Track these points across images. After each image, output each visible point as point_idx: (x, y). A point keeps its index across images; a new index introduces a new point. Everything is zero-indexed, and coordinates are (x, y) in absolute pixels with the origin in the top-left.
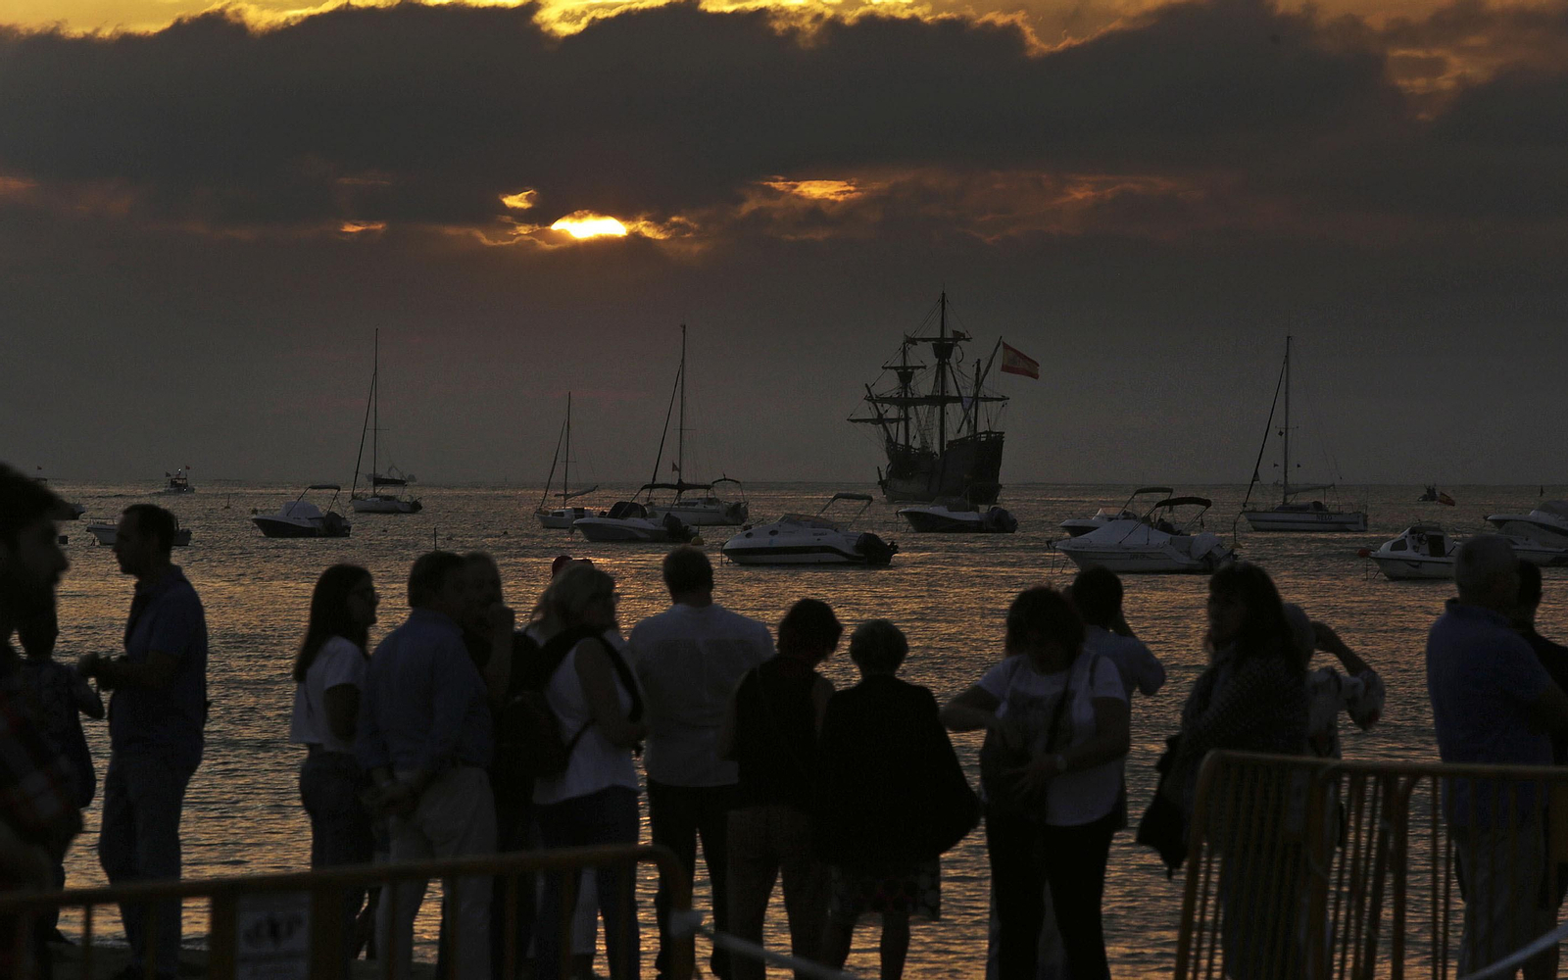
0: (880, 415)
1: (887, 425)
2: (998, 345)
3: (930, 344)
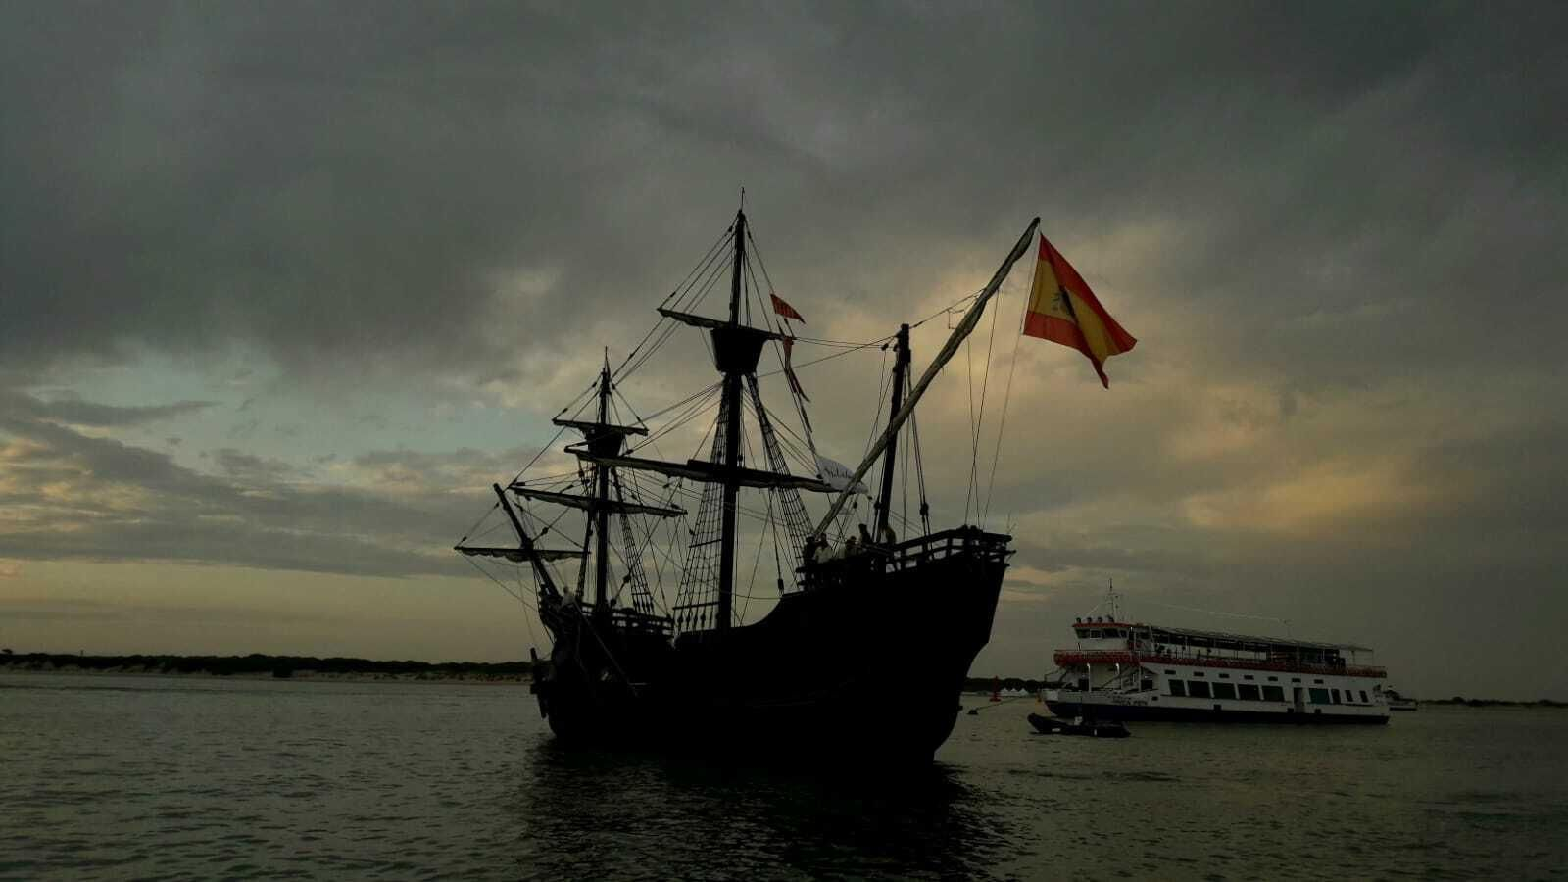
0: (527, 543)
1: (545, 563)
2: (1018, 252)
3: (707, 332)
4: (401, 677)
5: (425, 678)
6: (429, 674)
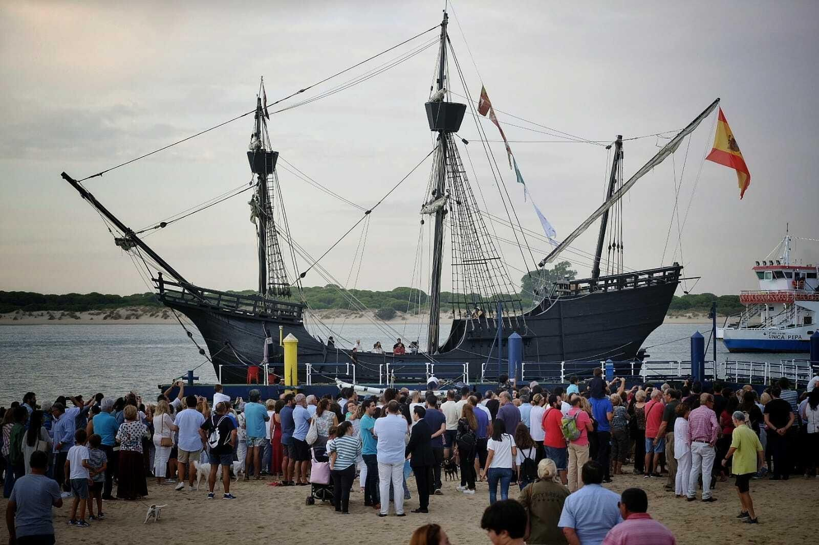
4: (85, 316)
5: (118, 317)
6: (122, 311)
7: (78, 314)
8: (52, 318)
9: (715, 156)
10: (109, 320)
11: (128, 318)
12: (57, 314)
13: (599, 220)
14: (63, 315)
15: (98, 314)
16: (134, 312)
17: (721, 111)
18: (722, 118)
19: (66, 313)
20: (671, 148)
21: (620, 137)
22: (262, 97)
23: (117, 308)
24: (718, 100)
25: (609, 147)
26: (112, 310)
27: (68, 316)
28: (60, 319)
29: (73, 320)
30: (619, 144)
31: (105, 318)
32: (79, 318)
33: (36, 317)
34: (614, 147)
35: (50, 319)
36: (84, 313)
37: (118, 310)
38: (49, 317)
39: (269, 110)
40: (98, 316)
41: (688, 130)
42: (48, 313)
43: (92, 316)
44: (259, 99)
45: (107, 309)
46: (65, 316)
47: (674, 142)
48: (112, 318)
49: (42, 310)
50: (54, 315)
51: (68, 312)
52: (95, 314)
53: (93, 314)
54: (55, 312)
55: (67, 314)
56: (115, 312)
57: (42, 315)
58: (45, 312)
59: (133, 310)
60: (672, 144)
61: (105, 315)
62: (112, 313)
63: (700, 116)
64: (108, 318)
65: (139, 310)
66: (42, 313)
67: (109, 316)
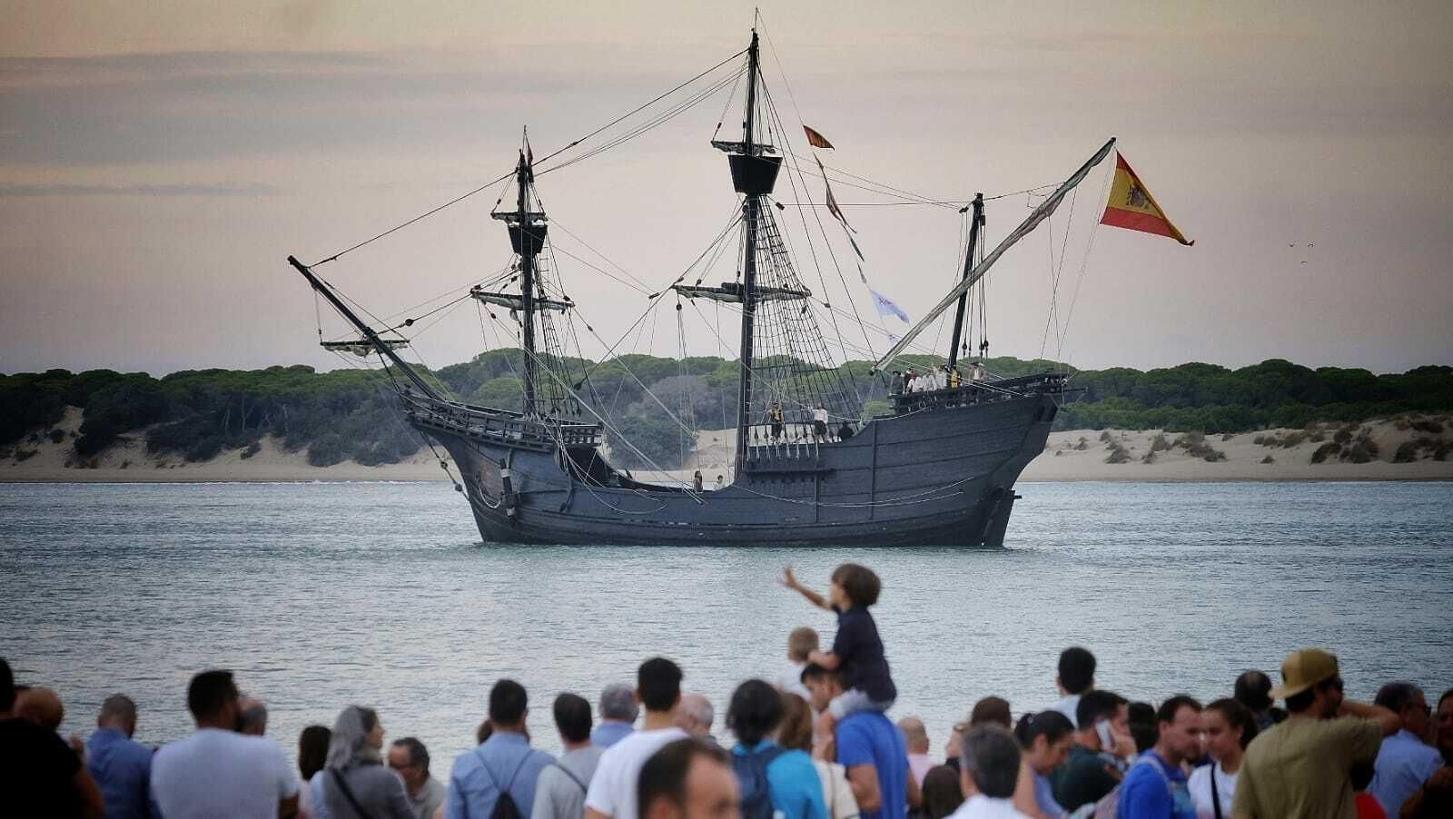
0: (368, 331)
7: (1215, 441)
8: (1118, 456)
9: (1113, 217)
10: (1332, 465)
11: (1404, 455)
12: (1139, 441)
13: (955, 306)
14: (1160, 445)
15: (1290, 442)
16: (1425, 434)
17: (1119, 155)
18: (1122, 164)
19: (1171, 437)
20: (1046, 210)
21: (980, 196)
22: (525, 154)
23: (1361, 421)
24: (1114, 139)
25: (965, 210)
26: (1344, 426)
27: (1178, 449)
28: (1149, 459)
29: (1198, 464)
30: (978, 204)
31: (1318, 457)
32: (1221, 456)
33: (1059, 453)
34: (972, 209)
35: (1112, 460)
36: (1238, 437)
37: (1366, 425)
38: (1109, 453)
39: (535, 170)
40: (1292, 451)
41: (1071, 183)
42: (1104, 437)
43: (1267, 451)
44: (522, 156)
45: (1324, 424)
46: (1168, 448)
47: (1050, 201)
48: (1343, 457)
49: (1085, 426)
50: (1126, 446)
51: (1180, 435)
52: (1279, 444)
53: (1270, 442)
54: (1132, 434)
55: (1177, 443)
56: (1356, 434)
57: (1082, 446)
58: (1092, 435)
59: (1424, 426)
60: (1048, 203)
61: (1317, 446)
62: (1343, 436)
63: (1086, 165)
64: (1330, 458)
65: (1445, 424)
66: (1082, 439)
67: (1333, 448)
